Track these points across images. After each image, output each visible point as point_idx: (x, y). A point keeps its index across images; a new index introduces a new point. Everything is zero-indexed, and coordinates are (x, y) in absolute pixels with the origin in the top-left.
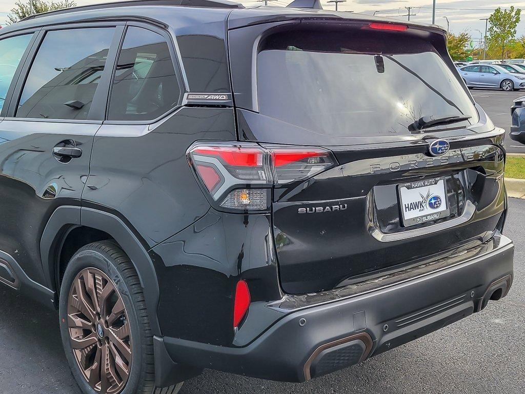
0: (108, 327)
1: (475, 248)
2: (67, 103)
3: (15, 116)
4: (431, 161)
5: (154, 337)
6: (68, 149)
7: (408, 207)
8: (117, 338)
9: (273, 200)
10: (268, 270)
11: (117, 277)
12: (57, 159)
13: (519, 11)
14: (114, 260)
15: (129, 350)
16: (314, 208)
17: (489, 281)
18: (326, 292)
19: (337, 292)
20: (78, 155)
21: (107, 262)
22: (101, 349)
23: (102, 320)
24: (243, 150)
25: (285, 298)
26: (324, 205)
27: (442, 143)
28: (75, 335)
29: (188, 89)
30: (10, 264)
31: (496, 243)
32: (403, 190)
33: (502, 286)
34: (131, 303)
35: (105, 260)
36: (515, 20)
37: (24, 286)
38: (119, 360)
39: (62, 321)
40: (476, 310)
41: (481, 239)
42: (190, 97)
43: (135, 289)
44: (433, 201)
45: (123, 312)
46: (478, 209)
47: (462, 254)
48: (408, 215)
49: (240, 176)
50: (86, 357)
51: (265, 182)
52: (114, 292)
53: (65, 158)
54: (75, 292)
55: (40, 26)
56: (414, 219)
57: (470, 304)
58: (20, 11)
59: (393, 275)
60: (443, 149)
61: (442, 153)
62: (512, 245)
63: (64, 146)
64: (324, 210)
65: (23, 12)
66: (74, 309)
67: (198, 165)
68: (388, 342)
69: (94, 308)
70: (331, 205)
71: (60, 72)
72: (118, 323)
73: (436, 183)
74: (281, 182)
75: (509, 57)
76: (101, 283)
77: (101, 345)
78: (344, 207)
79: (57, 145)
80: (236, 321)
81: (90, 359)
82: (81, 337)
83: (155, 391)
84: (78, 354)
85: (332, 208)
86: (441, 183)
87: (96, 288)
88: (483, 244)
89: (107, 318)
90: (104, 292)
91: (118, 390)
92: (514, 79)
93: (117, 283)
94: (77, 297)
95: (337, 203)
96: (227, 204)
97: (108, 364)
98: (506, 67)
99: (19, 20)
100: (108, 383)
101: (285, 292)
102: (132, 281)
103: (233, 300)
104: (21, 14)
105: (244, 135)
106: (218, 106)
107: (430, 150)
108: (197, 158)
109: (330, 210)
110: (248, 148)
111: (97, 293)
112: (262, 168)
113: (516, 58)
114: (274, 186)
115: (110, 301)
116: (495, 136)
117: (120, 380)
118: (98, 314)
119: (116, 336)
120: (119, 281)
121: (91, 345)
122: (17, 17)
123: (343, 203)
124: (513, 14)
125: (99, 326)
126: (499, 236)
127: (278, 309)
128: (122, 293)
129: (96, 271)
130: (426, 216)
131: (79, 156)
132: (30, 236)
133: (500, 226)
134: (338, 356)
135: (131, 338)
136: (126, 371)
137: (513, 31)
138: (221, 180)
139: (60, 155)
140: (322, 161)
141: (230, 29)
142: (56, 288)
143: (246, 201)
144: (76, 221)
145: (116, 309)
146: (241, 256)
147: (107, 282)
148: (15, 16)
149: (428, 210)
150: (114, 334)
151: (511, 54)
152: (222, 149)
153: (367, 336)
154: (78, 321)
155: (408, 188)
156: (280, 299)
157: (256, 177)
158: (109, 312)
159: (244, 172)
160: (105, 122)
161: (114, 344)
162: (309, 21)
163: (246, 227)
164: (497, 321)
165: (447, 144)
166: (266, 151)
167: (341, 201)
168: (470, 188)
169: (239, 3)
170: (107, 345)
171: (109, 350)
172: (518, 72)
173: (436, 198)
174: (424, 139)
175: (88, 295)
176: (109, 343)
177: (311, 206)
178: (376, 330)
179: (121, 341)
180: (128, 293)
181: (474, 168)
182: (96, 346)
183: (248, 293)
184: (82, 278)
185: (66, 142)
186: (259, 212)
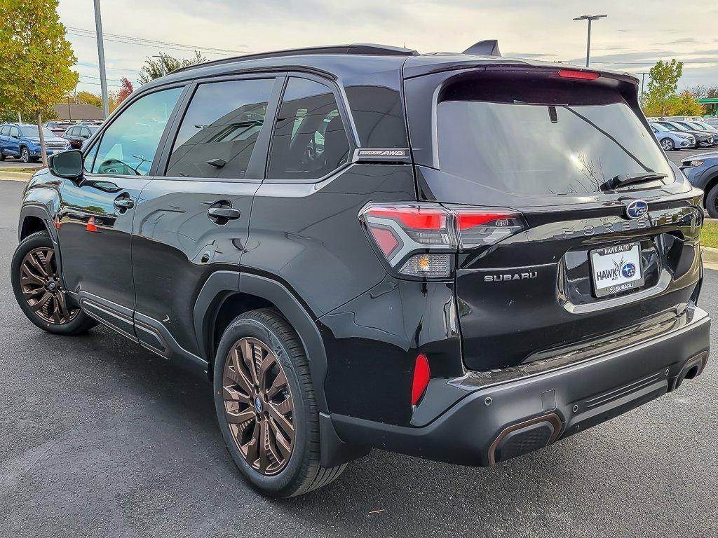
0: (267, 401)
1: (669, 321)
2: (209, 161)
3: (165, 175)
4: (627, 225)
5: (321, 413)
6: (224, 211)
7: (600, 276)
8: (279, 413)
9: (457, 267)
10: (450, 343)
11: (279, 348)
12: (213, 220)
13: (680, 65)
14: (275, 330)
15: (291, 427)
16: (501, 276)
17: (686, 358)
18: (512, 369)
19: (524, 369)
20: (236, 216)
21: (268, 332)
22: (259, 425)
23: (261, 394)
24: (422, 212)
25: (467, 375)
26: (512, 273)
27: (640, 204)
28: (230, 408)
29: (359, 144)
30: (161, 333)
31: (690, 316)
32: (595, 257)
33: (697, 363)
34: (294, 376)
35: (265, 329)
36: (676, 74)
37: (175, 355)
38: (280, 437)
39: (216, 393)
40: (669, 390)
41: (675, 311)
42: (362, 153)
43: (299, 361)
44: (627, 269)
45: (284, 386)
46: (675, 277)
47: (655, 327)
48: (601, 284)
49: (421, 241)
50: (243, 433)
51: (448, 247)
52: (274, 363)
53: (222, 220)
54: (231, 363)
55: (191, 79)
56: (606, 289)
57: (664, 383)
58: (151, 69)
59: (583, 350)
60: (641, 210)
61: (639, 215)
62: (708, 319)
63: (220, 207)
64: (512, 277)
65: (153, 70)
66: (230, 381)
67: (373, 227)
68: (577, 424)
69: (252, 380)
70: (519, 272)
71: (201, 129)
72: (279, 397)
73: (630, 249)
74: (466, 246)
75: (667, 115)
76: (261, 354)
77: (260, 420)
78: (534, 274)
79: (213, 206)
80: (414, 398)
81: (247, 435)
82: (237, 411)
83: (319, 472)
84: (235, 429)
85: (520, 276)
86: (635, 249)
87: (254, 359)
88: (678, 316)
89: (267, 392)
90: (264, 364)
91: (278, 469)
92: (675, 138)
93: (279, 355)
94: (233, 368)
95: (526, 271)
96: (406, 270)
97: (267, 441)
98: (665, 124)
99: (150, 78)
100: (267, 460)
101: (468, 368)
102: (295, 352)
103: (412, 375)
104: (152, 72)
105: (423, 196)
106: (394, 163)
107: (628, 213)
108: (371, 220)
109: (518, 277)
110: (428, 209)
111: (255, 364)
112: (445, 231)
113: (675, 115)
114: (458, 251)
115: (271, 374)
116: (692, 198)
117: (281, 458)
118: (256, 387)
119: (277, 411)
120: (281, 352)
121: (249, 420)
122: (149, 75)
123: (533, 270)
124: (674, 68)
125: (258, 400)
126: (692, 308)
127: (459, 386)
128: (284, 365)
129: (254, 341)
130: (620, 285)
131: (237, 218)
132: (182, 302)
133: (695, 297)
134: (525, 439)
135: (294, 413)
136: (288, 449)
137: (673, 86)
138: (399, 244)
139: (216, 216)
140: (511, 223)
141: (406, 79)
142: (210, 358)
143: (426, 268)
144: (234, 288)
145: (277, 383)
146: (419, 328)
147: (268, 353)
148: (146, 74)
149: (622, 279)
150: (275, 409)
151: (669, 111)
152: (400, 210)
153: (556, 419)
154: (235, 394)
155: (601, 254)
156: (463, 375)
157: (437, 241)
158: (269, 385)
159: (425, 235)
160: (266, 181)
161: (274, 420)
162: (495, 68)
163: (424, 296)
164: (681, 400)
165: (645, 205)
166: (450, 212)
167: (530, 268)
168: (667, 252)
169: (415, 49)
170: (266, 420)
171: (269, 426)
172: (679, 130)
173: (630, 265)
174: (620, 200)
175: (245, 367)
176: (268, 418)
177: (498, 273)
178: (565, 411)
179: (283, 417)
180: (291, 366)
181: (671, 233)
182: (254, 421)
183: (428, 369)
184: (239, 349)
185: (223, 203)
186: (441, 280)
